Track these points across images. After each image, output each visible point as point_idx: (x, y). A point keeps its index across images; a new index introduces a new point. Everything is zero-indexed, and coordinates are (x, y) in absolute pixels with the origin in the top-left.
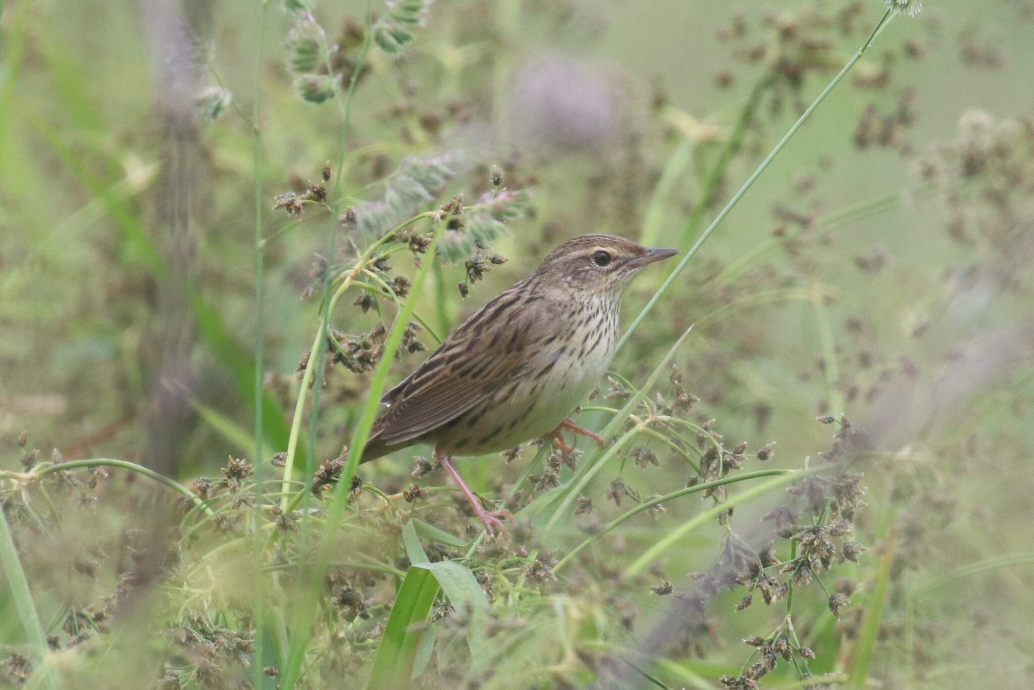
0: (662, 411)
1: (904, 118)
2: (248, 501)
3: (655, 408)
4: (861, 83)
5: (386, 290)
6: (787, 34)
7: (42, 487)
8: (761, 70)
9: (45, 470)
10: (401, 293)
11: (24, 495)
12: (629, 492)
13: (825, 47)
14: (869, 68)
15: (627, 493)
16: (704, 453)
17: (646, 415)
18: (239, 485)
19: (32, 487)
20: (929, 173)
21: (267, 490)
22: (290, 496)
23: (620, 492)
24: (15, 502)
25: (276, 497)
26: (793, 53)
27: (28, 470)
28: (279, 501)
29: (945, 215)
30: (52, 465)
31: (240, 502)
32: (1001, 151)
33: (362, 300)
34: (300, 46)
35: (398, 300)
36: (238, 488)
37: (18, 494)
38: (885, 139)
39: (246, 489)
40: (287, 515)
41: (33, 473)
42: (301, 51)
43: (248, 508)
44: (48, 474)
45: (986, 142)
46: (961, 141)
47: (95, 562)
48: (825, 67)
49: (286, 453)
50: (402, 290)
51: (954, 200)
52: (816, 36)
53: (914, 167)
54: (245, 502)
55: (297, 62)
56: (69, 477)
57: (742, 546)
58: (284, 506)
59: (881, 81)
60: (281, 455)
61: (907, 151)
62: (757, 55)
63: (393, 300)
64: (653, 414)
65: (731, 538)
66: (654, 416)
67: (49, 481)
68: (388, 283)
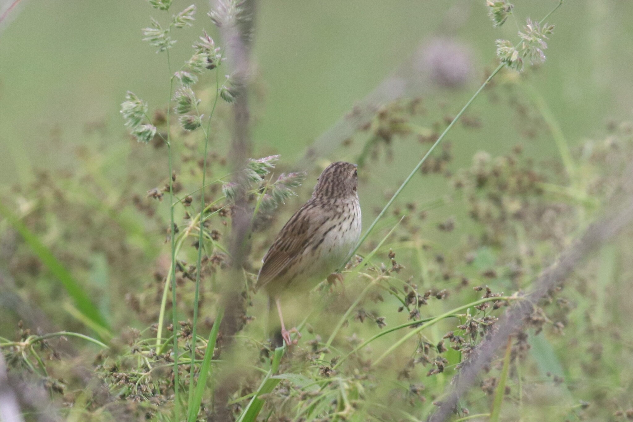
0: (385, 273)
1: (446, 157)
2: (139, 350)
3: (381, 271)
4: (423, 140)
5: (207, 237)
6: (382, 115)
7: (32, 349)
8: (369, 135)
9: (33, 340)
10: (215, 238)
11: (24, 355)
12: (368, 316)
13: (402, 121)
14: (426, 132)
15: (366, 316)
16: (407, 294)
17: (377, 275)
18: (134, 342)
19: (27, 349)
20: (459, 185)
21: (149, 344)
22: (161, 346)
23: (363, 315)
24: (19, 357)
25: (154, 347)
26: (386, 125)
27: (24, 341)
28: (155, 349)
29: (468, 207)
30: (37, 337)
31: (135, 350)
32: (496, 173)
33: (195, 243)
34: (181, 100)
35: (214, 242)
36: (133, 344)
37: (20, 354)
38: (437, 169)
39: (138, 344)
40: (159, 356)
41: (27, 342)
42: (182, 103)
43: (139, 354)
44: (36, 342)
45: (488, 170)
46: (475, 169)
47: (62, 386)
48: (403, 133)
49: (157, 324)
50: (216, 236)
51: (473, 199)
52: (398, 116)
53: (451, 183)
54: (137, 350)
55: (180, 109)
56: (46, 343)
57: (427, 342)
58: (158, 352)
59: (433, 139)
60: (155, 325)
61: (448, 175)
62: (367, 127)
63: (210, 242)
64: (380, 274)
65: (422, 338)
66: (381, 276)
67: (36, 345)
68: (209, 234)
